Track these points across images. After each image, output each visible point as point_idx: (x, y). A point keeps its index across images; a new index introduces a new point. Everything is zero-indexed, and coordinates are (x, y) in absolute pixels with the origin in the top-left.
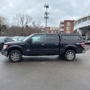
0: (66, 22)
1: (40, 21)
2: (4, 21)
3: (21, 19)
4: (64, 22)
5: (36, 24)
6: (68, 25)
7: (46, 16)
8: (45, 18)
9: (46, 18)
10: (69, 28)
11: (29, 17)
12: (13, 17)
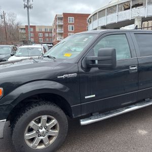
0: (66, 15)
1: (13, 14)
4: (62, 16)
6: (70, 21)
7: (28, 3)
8: (25, 8)
9: (28, 7)
10: (72, 27)
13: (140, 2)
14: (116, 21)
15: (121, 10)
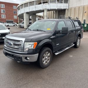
6: (2, 7)
10: (4, 11)
13: (46, 1)
14: (34, 10)
15: (37, 4)
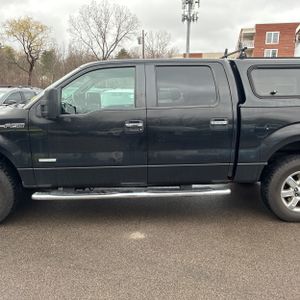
2: (40, 36)
3: (100, 25)
4: (254, 31)
5: (153, 44)
6: (269, 41)
7: (189, 11)
8: (183, 20)
9: (189, 19)
10: (274, 53)
11: (126, 18)
12: (71, 21)
